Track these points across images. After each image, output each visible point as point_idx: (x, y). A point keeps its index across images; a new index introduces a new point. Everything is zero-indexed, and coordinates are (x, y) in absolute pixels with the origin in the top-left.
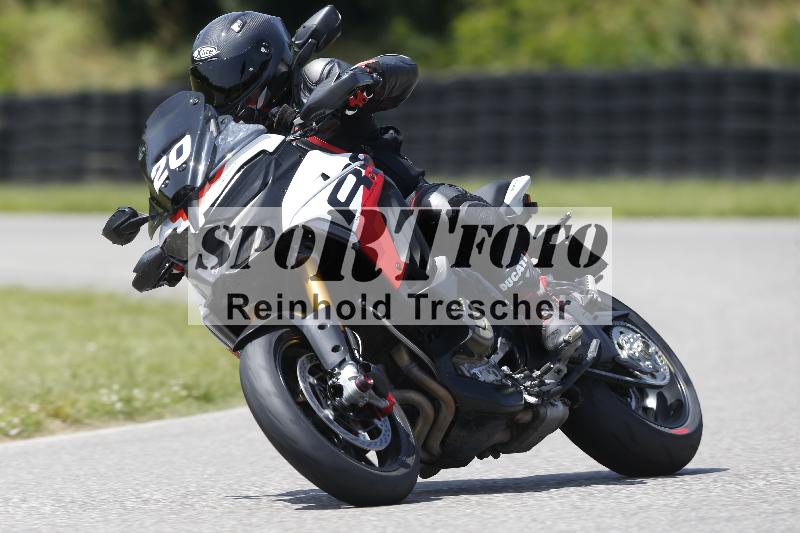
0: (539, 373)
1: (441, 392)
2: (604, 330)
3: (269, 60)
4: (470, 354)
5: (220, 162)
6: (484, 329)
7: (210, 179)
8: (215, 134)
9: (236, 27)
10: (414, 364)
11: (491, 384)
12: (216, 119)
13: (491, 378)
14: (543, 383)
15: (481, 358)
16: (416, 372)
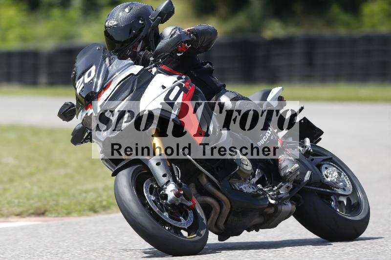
0: (276, 188)
1: (223, 197)
2: (316, 166)
3: (143, 27)
4: (240, 179)
5: (109, 79)
6: (247, 165)
7: (104, 88)
8: (108, 65)
9: (127, 10)
10: (209, 183)
11: (251, 194)
12: (110, 57)
13: (251, 190)
14: (278, 193)
15: (245, 180)
16: (211, 188)
